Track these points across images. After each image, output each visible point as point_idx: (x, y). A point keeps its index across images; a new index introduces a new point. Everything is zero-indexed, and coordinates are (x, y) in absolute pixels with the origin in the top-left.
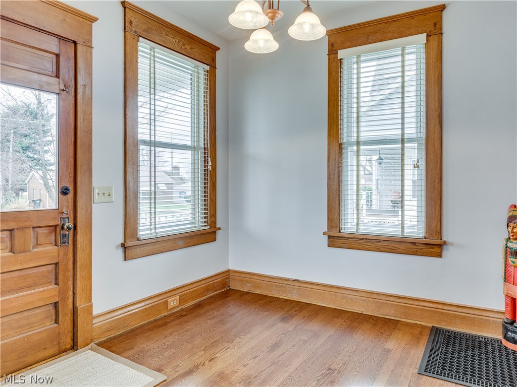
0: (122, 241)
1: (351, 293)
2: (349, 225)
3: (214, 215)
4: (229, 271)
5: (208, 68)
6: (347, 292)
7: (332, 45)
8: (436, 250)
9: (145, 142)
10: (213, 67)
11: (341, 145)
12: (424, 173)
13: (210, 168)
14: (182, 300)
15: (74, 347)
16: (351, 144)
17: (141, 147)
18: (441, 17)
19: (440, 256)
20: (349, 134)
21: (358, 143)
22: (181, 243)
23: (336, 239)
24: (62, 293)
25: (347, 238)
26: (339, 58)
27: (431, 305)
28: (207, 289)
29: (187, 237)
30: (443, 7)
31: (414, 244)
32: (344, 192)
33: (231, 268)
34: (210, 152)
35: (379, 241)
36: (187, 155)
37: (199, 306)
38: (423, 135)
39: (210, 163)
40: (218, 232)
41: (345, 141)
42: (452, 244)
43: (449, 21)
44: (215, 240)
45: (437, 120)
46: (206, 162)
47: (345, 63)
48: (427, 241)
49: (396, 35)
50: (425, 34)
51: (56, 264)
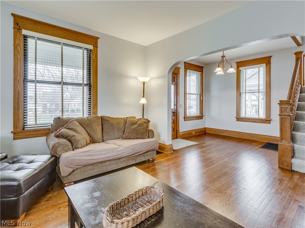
0: (184, 117)
1: (243, 133)
2: (243, 115)
3: (202, 112)
4: (206, 128)
5: (201, 73)
6: (242, 133)
7: (238, 66)
8: (269, 122)
9: (188, 94)
10: (202, 72)
11: (240, 93)
12: (265, 101)
13: (201, 99)
14: (196, 133)
15: (177, 138)
16: (244, 93)
17: (187, 95)
18: (270, 59)
19: (270, 123)
20: (242, 90)
21: (245, 93)
22: (195, 118)
23: (239, 119)
24: (175, 126)
25: (242, 119)
26: (240, 69)
27: (267, 137)
28: (201, 132)
29: (196, 117)
30: (271, 57)
31: (262, 120)
32: (241, 106)
33: (206, 127)
34: (201, 95)
35: (252, 119)
36: (195, 96)
37: (199, 135)
38: (265, 91)
39: (202, 98)
40: (203, 117)
41: (241, 92)
42: (273, 120)
43: (272, 60)
44: (202, 119)
45: (269, 87)
46: (200, 98)
47: (242, 71)
48: (266, 119)
49: (257, 64)
50: (265, 64)
51: (174, 120)
